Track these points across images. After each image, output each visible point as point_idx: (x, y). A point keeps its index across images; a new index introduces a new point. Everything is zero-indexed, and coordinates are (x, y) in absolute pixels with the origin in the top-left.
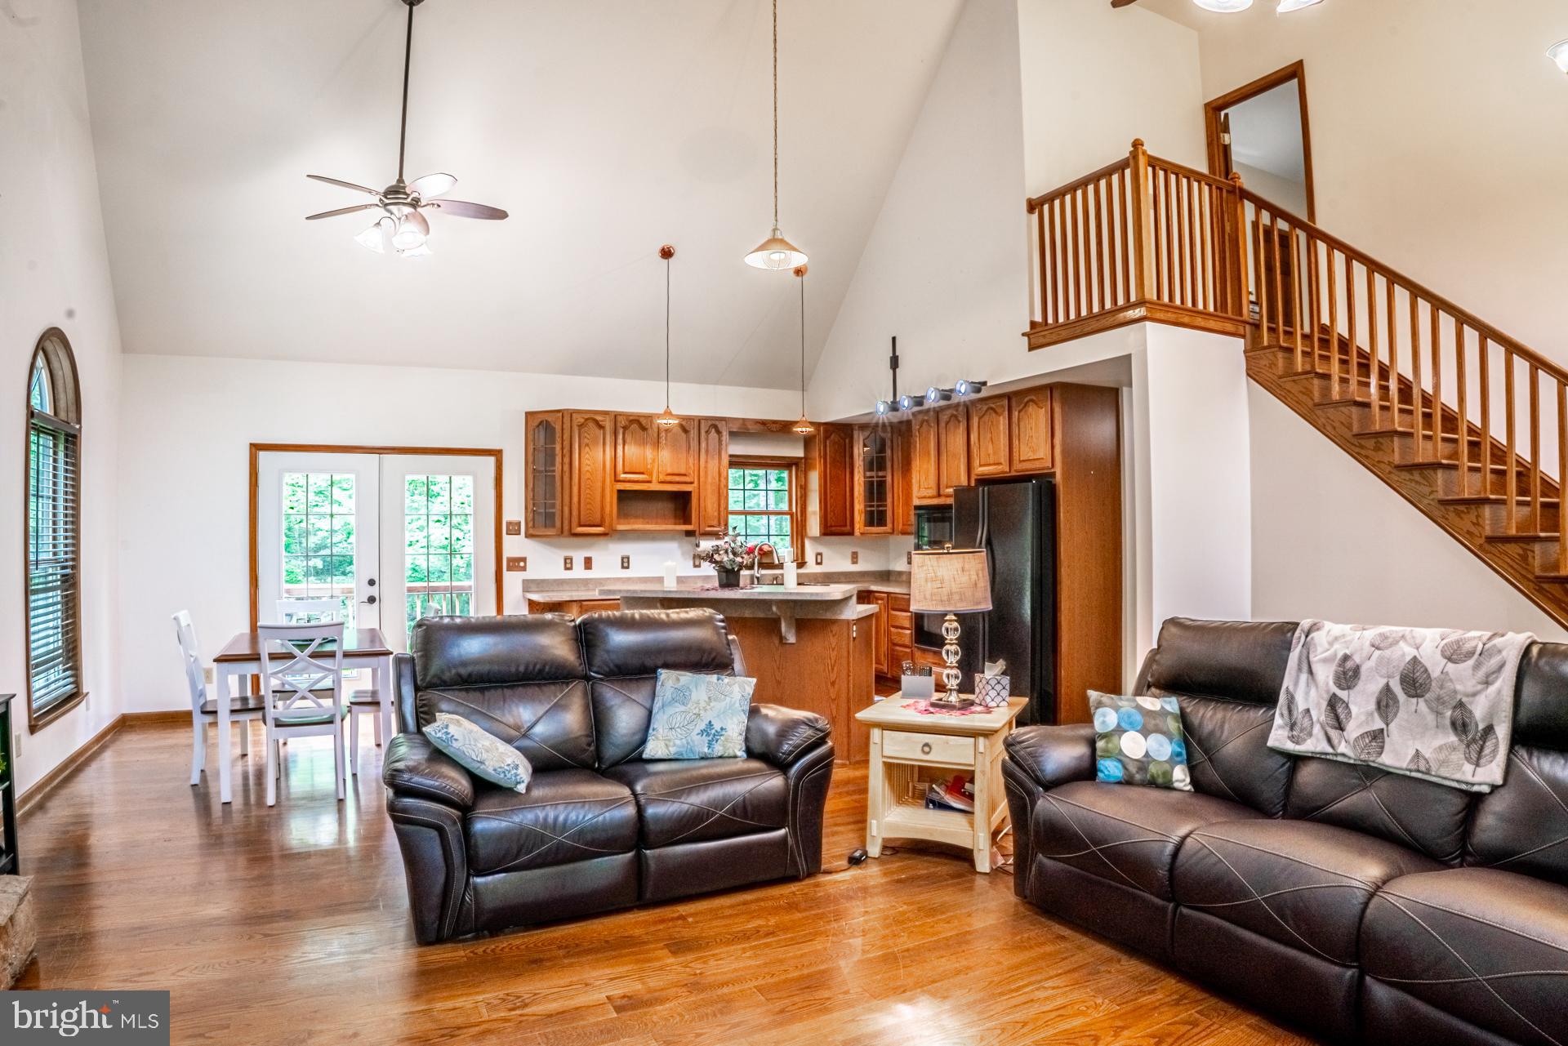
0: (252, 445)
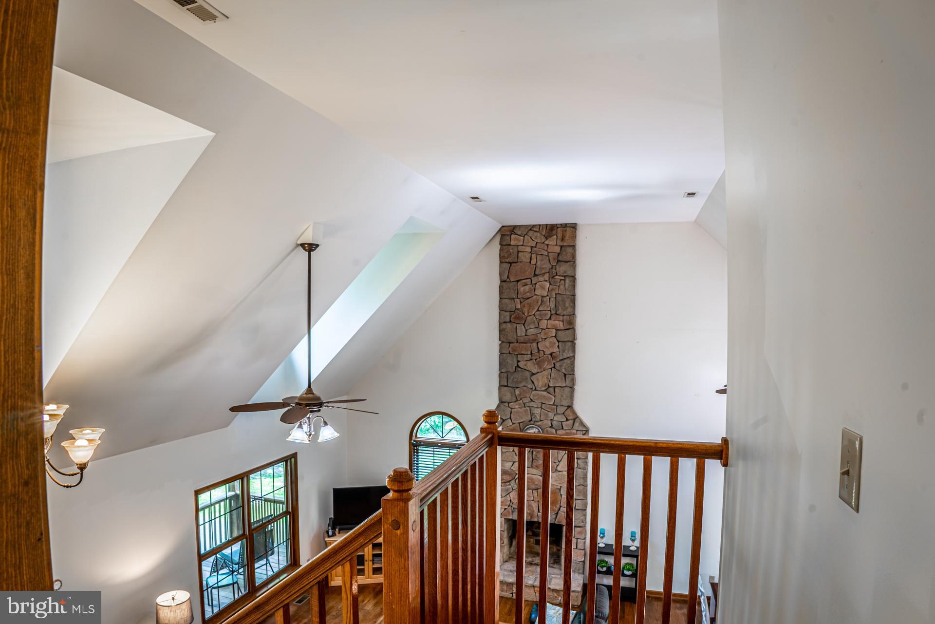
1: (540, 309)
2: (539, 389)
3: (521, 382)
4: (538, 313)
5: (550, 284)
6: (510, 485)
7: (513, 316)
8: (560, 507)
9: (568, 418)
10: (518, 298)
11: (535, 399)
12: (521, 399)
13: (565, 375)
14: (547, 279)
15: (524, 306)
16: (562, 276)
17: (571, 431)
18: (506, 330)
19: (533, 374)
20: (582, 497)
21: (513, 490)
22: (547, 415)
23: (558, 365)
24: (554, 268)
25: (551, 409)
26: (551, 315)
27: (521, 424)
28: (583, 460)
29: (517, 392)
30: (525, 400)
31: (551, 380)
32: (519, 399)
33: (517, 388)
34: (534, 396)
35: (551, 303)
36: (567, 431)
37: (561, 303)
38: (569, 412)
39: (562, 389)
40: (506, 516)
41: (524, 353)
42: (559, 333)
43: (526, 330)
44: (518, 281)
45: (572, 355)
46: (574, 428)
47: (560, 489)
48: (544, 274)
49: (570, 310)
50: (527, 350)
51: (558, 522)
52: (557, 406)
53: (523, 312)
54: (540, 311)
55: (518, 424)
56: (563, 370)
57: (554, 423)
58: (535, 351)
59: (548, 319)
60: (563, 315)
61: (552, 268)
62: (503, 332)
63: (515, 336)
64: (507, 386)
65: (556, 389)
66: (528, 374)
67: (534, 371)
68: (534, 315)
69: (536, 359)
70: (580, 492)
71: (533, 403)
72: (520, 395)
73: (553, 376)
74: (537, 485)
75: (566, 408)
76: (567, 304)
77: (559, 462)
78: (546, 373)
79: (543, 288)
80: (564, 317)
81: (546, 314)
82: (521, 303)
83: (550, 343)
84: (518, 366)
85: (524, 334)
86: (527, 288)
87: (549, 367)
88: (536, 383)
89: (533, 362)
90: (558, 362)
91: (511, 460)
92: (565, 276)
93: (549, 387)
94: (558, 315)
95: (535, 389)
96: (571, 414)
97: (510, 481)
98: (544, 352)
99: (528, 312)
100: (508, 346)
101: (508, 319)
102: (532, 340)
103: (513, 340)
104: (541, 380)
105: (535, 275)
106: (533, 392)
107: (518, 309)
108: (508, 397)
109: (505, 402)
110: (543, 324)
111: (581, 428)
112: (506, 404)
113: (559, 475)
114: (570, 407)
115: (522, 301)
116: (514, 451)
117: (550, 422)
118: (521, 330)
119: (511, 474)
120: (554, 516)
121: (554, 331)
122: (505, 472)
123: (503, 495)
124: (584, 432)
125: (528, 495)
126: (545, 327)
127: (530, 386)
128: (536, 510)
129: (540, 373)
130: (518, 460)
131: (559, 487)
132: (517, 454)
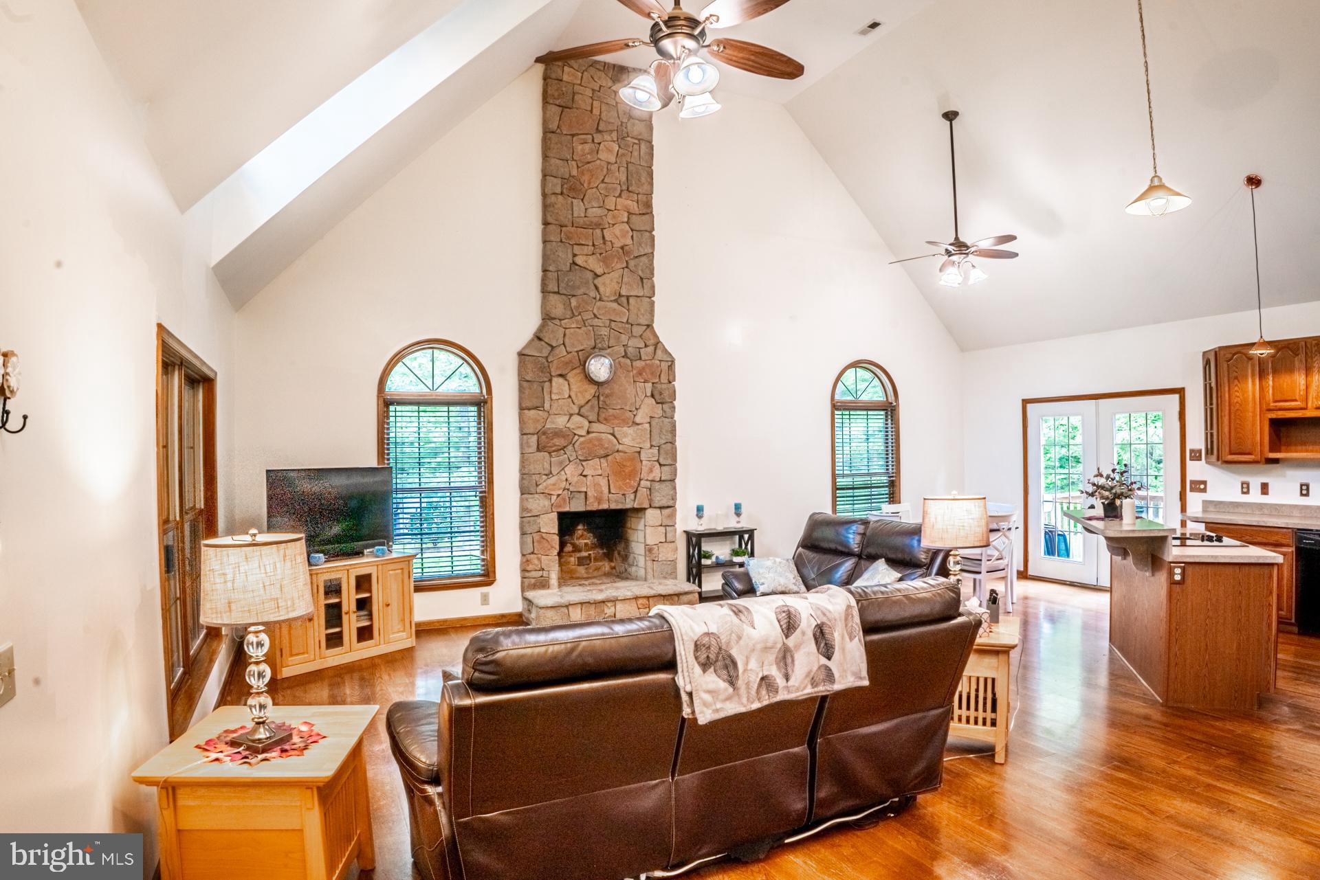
0: (1023, 400)
1: (606, 181)
2: (607, 299)
3: (579, 288)
4: (603, 185)
5: (619, 147)
6: (565, 453)
7: (565, 186)
8: (640, 480)
9: (648, 344)
10: (573, 160)
11: (600, 315)
12: (580, 314)
13: (642, 279)
14: (615, 139)
15: (583, 174)
16: (636, 139)
17: (653, 361)
18: (556, 206)
19: (597, 276)
20: (669, 462)
21: (570, 461)
22: (618, 339)
23: (632, 263)
24: (624, 125)
25: (624, 328)
26: (621, 191)
27: (580, 353)
28: (670, 404)
29: (574, 302)
30: (587, 316)
31: (624, 286)
32: (576, 314)
33: (573, 296)
34: (599, 308)
35: (621, 173)
36: (648, 362)
37: (635, 176)
38: (648, 333)
39: (639, 299)
40: (560, 506)
41: (583, 243)
42: (634, 218)
43: (586, 209)
44: (573, 135)
45: (650, 251)
46: (656, 357)
47: (639, 452)
48: (612, 131)
49: (646, 187)
50: (587, 239)
51: (639, 504)
52: (632, 325)
53: (582, 181)
54: (606, 183)
55: (576, 354)
56: (640, 273)
57: (630, 350)
58: (599, 242)
59: (617, 197)
60: (638, 194)
61: (622, 125)
62: (552, 209)
63: (570, 217)
64: (558, 293)
65: (631, 300)
66: (589, 275)
67: (599, 271)
68: (597, 187)
69: (601, 254)
70: (667, 454)
71: (596, 320)
72: (577, 307)
73: (625, 279)
74: (607, 448)
75: (645, 327)
76: (643, 180)
77: (637, 409)
78: (616, 275)
79: (610, 150)
80: (640, 196)
81: (615, 189)
82: (578, 167)
83: (621, 230)
84: (574, 263)
85: (583, 215)
86: (587, 147)
87: (619, 266)
88: (602, 289)
89: (597, 258)
90: (632, 259)
91: (567, 413)
92: (639, 140)
93: (620, 296)
94: (630, 192)
95: (600, 300)
96: (652, 337)
97: (565, 447)
98: (612, 244)
99: (589, 183)
100: (559, 230)
101: (558, 190)
102: (596, 225)
103: (566, 222)
104: (608, 285)
105: (598, 131)
106: (599, 303)
107: (573, 177)
108: (558, 309)
109: (555, 319)
110: (610, 202)
111: (665, 358)
112: (557, 322)
113: (638, 429)
114: (649, 326)
115: (579, 165)
116: (570, 397)
117: (622, 349)
118: (578, 208)
119: (567, 436)
120: (632, 496)
121: (626, 214)
122: (558, 433)
123: (554, 472)
124: (670, 363)
125: (592, 467)
126: (613, 208)
127: (593, 293)
128: (606, 490)
129: (607, 275)
130: (577, 411)
131: (638, 450)
132: (575, 401)
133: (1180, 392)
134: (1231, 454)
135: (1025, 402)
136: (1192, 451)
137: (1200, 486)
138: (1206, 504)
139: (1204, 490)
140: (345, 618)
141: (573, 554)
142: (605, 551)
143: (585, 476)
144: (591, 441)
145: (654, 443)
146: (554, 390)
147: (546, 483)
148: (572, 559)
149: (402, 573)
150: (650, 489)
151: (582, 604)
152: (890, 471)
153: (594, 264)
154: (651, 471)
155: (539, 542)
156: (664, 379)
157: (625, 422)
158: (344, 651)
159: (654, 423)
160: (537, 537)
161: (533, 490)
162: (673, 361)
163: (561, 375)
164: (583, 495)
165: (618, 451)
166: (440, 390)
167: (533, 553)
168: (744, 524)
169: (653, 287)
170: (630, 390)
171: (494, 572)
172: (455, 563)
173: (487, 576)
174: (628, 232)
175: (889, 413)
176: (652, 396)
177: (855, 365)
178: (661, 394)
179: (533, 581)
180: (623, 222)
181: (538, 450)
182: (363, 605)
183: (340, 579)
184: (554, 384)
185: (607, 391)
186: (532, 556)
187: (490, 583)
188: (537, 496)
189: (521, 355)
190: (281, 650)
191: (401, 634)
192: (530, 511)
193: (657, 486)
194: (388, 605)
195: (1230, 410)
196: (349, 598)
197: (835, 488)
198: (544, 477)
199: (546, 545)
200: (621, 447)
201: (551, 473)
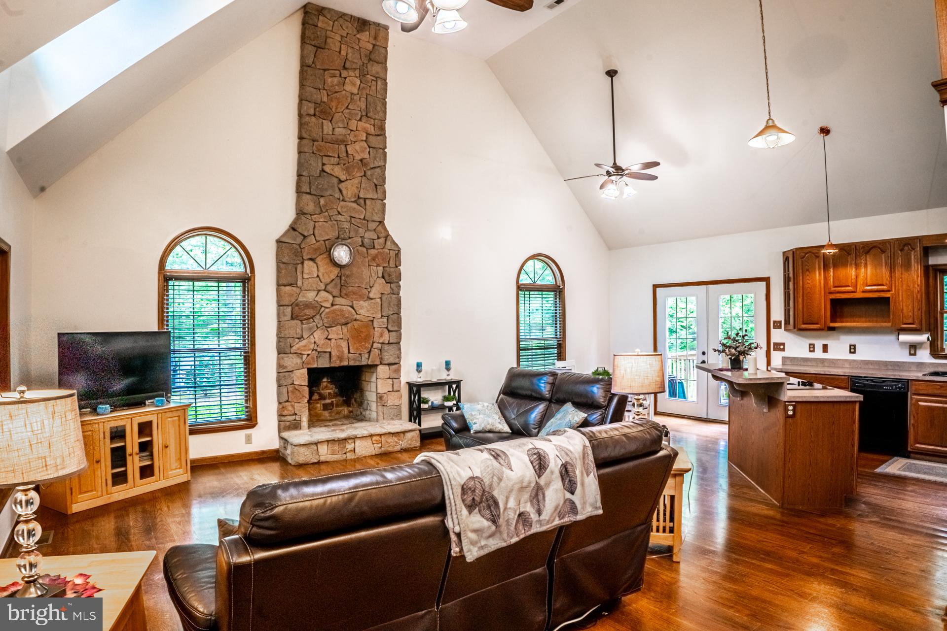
0: (654, 285)
1: (350, 107)
2: (348, 200)
3: (326, 190)
4: (347, 111)
5: (361, 82)
6: (314, 322)
7: (317, 109)
8: (373, 342)
9: (380, 236)
10: (324, 89)
11: (343, 212)
12: (327, 211)
13: (376, 185)
14: (358, 75)
15: (332, 101)
16: (374, 77)
17: (384, 250)
18: (310, 125)
19: (341, 181)
20: (396, 329)
21: (318, 328)
22: (357, 232)
23: (369, 173)
24: (365, 65)
25: (362, 224)
26: (362, 116)
27: (327, 242)
28: (397, 284)
29: (322, 201)
30: (333, 212)
31: (362, 190)
32: (324, 211)
33: (322, 196)
34: (342, 207)
35: (362, 103)
36: (380, 250)
37: (372, 105)
38: (380, 228)
39: (373, 201)
40: (309, 364)
41: (331, 155)
42: (370, 137)
43: (333, 129)
44: (325, 70)
45: (383, 164)
46: (386, 247)
47: (372, 321)
48: (355, 69)
49: (381, 114)
50: (333, 152)
51: (372, 361)
52: (368, 221)
53: (331, 106)
54: (349, 109)
55: (323, 242)
56: (375, 181)
57: (366, 241)
58: (343, 155)
59: (358, 121)
60: (374, 119)
61: (363, 65)
62: (306, 127)
63: (321, 134)
64: (309, 193)
65: (367, 201)
66: (335, 181)
67: (343, 177)
68: (342, 112)
69: (344, 164)
70: (394, 322)
71: (340, 216)
72: (325, 206)
73: (363, 185)
74: (347, 318)
75: (378, 223)
76: (379, 108)
77: (371, 287)
78: (356, 181)
79: (354, 84)
80: (376, 121)
81: (357, 114)
82: (328, 95)
83: (361, 147)
84: (323, 171)
85: (331, 133)
86: (336, 80)
87: (358, 174)
88: (344, 192)
89: (341, 167)
90: (369, 170)
91: (315, 289)
92: (376, 78)
93: (359, 198)
94: (368, 117)
95: (343, 200)
96: (383, 231)
97: (314, 316)
98: (353, 157)
99: (337, 108)
100: (312, 144)
101: (312, 112)
102: (341, 141)
103: (318, 138)
104: (350, 189)
105: (345, 68)
106: (342, 203)
107: (324, 102)
108: (310, 207)
109: (307, 214)
110: (353, 124)
111: (393, 247)
112: (309, 216)
113: (372, 303)
114: (381, 223)
115: (329, 94)
116: (318, 276)
117: (360, 240)
118: (328, 127)
119: (317, 308)
120: (367, 356)
121: (365, 135)
122: (308, 305)
123: (305, 336)
124: (397, 252)
125: (336, 333)
126: (355, 129)
127: (337, 195)
128: (346, 351)
129: (348, 181)
130: (323, 288)
131: (372, 319)
132: (322, 280)
133: (767, 280)
134: (804, 324)
135: (655, 287)
136: (775, 322)
137: (780, 347)
138: (784, 359)
139: (783, 350)
140: (129, 459)
141: (319, 401)
142: (345, 399)
143: (330, 339)
144: (334, 312)
145: (384, 314)
146: (306, 271)
147: (298, 345)
148: (319, 405)
149: (179, 420)
150: (381, 350)
151: (328, 441)
152: (558, 336)
153: (338, 172)
154: (381, 335)
155: (293, 392)
156: (392, 264)
157: (361, 297)
158: (128, 487)
159: (384, 298)
160: (290, 388)
161: (287, 350)
162: (399, 251)
163: (311, 259)
164: (328, 355)
165: (356, 320)
166: (212, 269)
167: (287, 401)
168: (453, 376)
169: (384, 192)
170: (366, 272)
171: (256, 417)
172: (223, 411)
173: (250, 420)
174: (366, 148)
175: (558, 293)
176: (383, 277)
177: (533, 257)
178: (390, 275)
179: (288, 424)
180: (362, 141)
181: (292, 318)
182: (145, 447)
183: (124, 426)
184: (305, 265)
185: (348, 273)
186: (287, 403)
187: (253, 426)
188: (291, 355)
189: (279, 241)
190: (71, 489)
191: (178, 470)
192: (286, 367)
193: (386, 347)
194: (167, 447)
195: (803, 292)
196: (133, 441)
197: (519, 349)
198: (297, 340)
199: (299, 394)
200: (358, 317)
201: (302, 337)
